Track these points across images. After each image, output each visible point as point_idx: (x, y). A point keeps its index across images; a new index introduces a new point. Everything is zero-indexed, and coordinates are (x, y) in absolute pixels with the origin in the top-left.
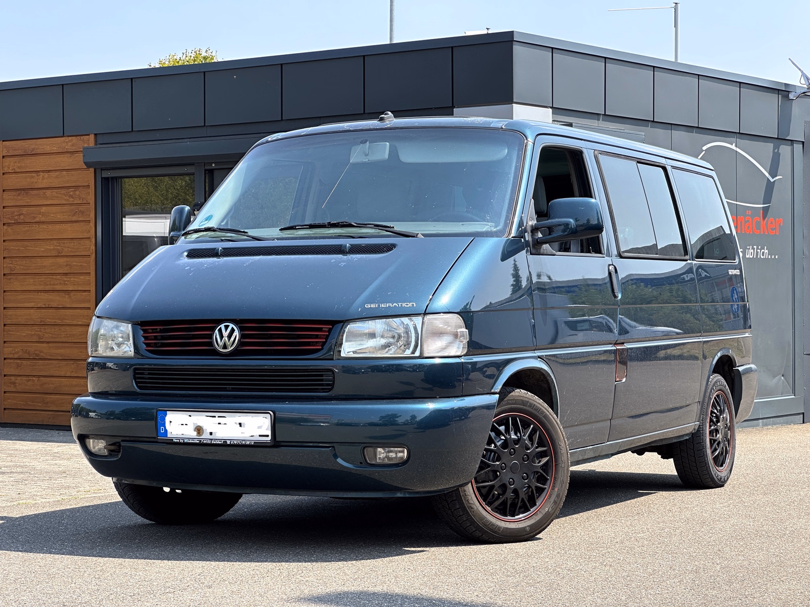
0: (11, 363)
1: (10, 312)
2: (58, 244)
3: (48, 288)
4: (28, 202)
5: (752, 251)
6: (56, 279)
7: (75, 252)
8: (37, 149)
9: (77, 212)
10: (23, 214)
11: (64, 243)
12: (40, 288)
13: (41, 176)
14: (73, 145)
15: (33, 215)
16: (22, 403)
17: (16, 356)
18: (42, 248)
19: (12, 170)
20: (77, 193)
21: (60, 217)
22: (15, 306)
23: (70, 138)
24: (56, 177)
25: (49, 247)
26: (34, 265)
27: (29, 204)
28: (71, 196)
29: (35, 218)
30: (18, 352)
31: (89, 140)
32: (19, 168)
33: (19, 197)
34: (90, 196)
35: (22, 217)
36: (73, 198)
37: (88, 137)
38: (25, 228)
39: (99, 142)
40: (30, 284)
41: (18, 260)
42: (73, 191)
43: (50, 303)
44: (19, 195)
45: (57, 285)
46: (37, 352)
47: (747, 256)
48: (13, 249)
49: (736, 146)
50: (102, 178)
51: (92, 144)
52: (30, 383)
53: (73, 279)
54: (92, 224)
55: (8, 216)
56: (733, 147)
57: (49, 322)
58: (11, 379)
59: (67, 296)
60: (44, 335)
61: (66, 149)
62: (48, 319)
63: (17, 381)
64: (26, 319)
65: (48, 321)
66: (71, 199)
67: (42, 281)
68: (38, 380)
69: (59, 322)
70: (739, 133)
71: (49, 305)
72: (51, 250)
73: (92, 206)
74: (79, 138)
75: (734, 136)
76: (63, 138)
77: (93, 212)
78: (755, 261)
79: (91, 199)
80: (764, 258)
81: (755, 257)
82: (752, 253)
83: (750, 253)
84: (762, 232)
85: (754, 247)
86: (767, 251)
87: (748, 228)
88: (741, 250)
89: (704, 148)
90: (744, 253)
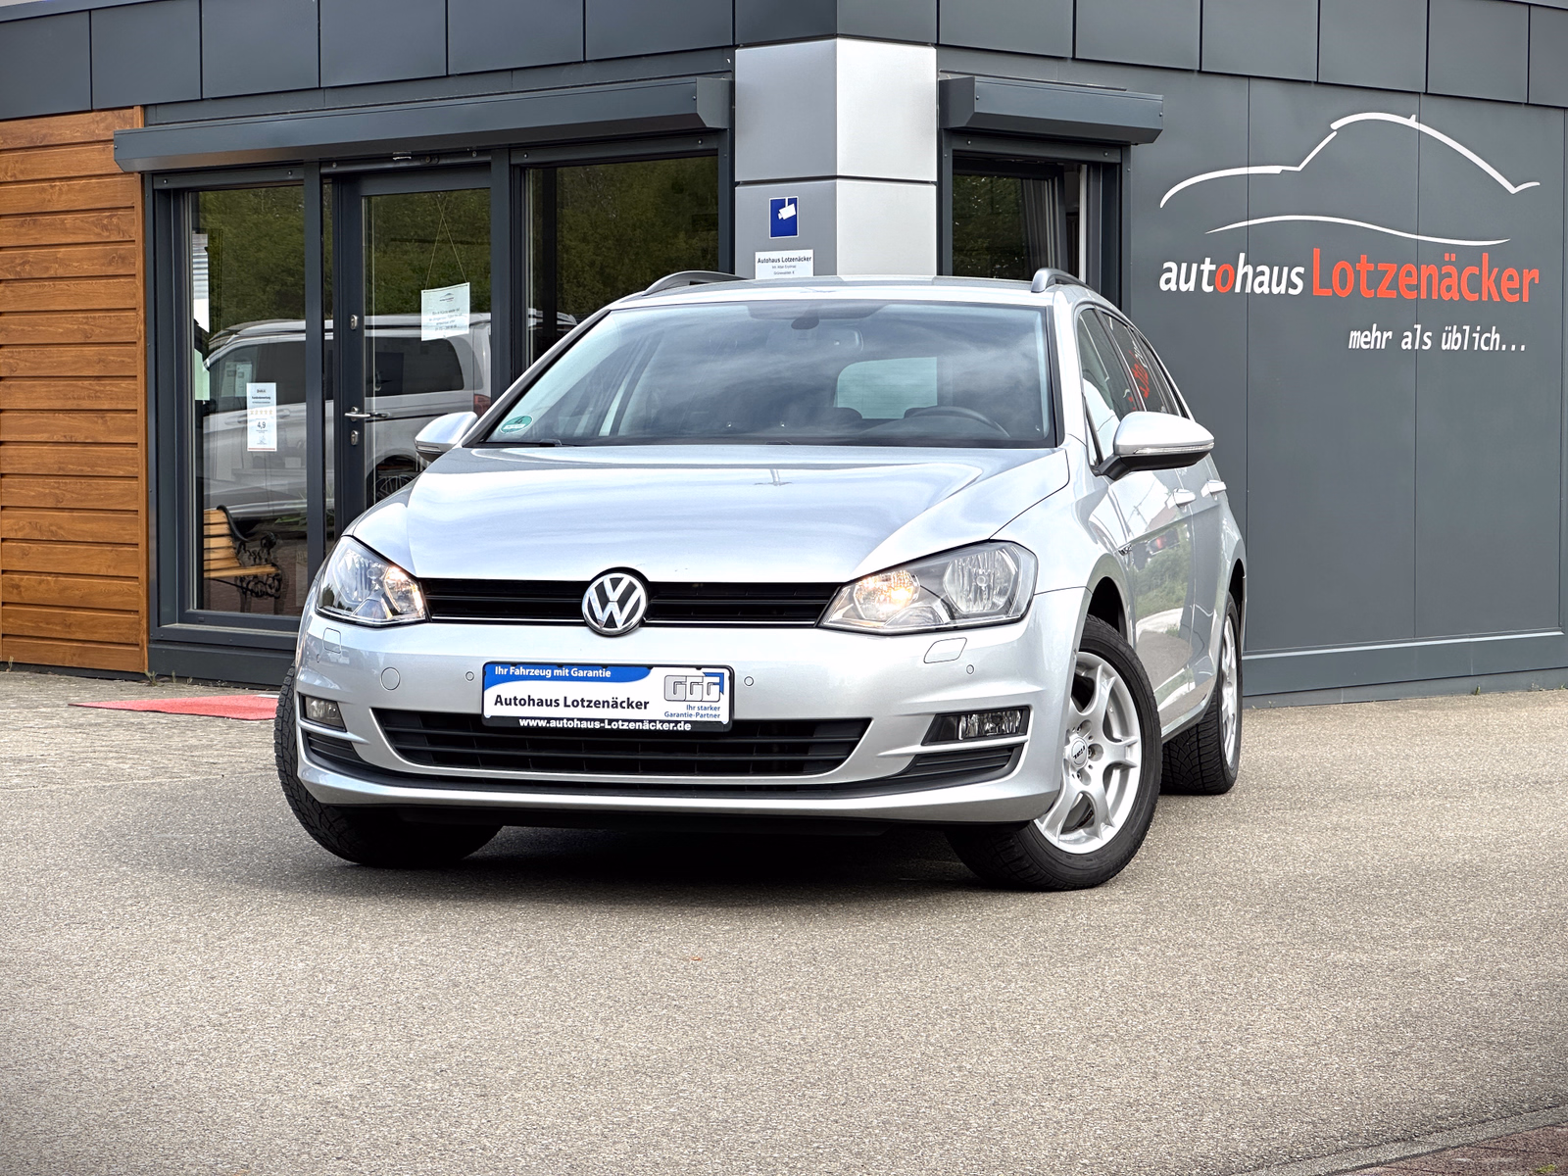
0: (12, 547)
2: (84, 321)
3: (69, 405)
4: (35, 239)
5: (1459, 335)
6: (82, 388)
7: (111, 335)
8: (51, 135)
9: (114, 257)
10: (29, 262)
11: (94, 318)
12: (58, 405)
13: (57, 188)
14: (107, 128)
15: (45, 264)
16: (30, 624)
17: (20, 535)
18: (61, 328)
19: (11, 177)
20: (115, 220)
21: (88, 268)
22: (19, 440)
23: (103, 114)
24: (81, 191)
25: (71, 326)
26: (47, 360)
27: (38, 243)
28: (105, 228)
29: (47, 269)
30: (22, 529)
31: (132, 118)
32: (22, 172)
33: (23, 230)
34: (133, 226)
35: (27, 267)
36: (107, 230)
37: (131, 110)
38: (31, 288)
39: (151, 120)
40: (42, 396)
41: (21, 350)
42: (107, 217)
43: (73, 434)
44: (22, 225)
45: (84, 399)
46: (54, 528)
47: (1444, 347)
48: (14, 330)
49: (1419, 120)
50: (154, 191)
51: (139, 124)
52: (43, 587)
53: (109, 386)
54: (139, 282)
55: (5, 266)
56: (1412, 122)
57: (72, 470)
58: (12, 579)
59: (100, 421)
60: (64, 495)
61: (97, 135)
62: (72, 464)
63: (22, 584)
64: (36, 464)
65: (72, 468)
66: (106, 234)
67: (59, 391)
68: (55, 581)
69: (87, 470)
70: (1426, 94)
71: (71, 437)
72: (73, 331)
73: (139, 246)
74: (116, 112)
75: (1414, 99)
76: (93, 114)
77: (142, 257)
78: (1468, 356)
79: (137, 232)
80: (1488, 351)
81: (1465, 348)
82: (1457, 339)
83: (1452, 341)
84: (1485, 298)
85: (1464, 327)
86: (1498, 336)
87: (1449, 289)
88: (1430, 334)
89: (1335, 126)
90: (1436, 340)
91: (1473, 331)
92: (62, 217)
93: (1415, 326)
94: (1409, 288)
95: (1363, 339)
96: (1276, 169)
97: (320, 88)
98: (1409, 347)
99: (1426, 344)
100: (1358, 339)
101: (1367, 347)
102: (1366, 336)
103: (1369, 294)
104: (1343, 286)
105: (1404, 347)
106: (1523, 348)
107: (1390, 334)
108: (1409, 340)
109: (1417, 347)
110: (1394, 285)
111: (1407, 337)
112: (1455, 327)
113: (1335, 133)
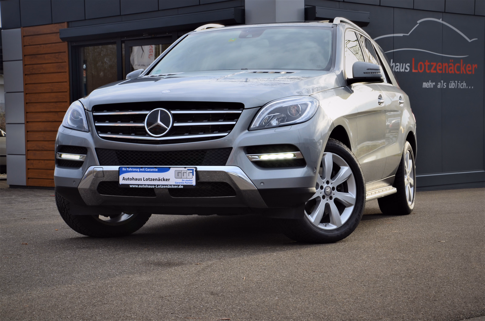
0: (31, 152)
1: (30, 124)
2: (51, 86)
3: (48, 110)
5: (454, 84)
6: (51, 105)
7: (60, 90)
8: (40, 31)
9: (60, 67)
11: (54, 85)
12: (44, 110)
13: (42, 47)
14: (57, 29)
15: (39, 69)
16: (36, 175)
17: (33, 149)
18: (44, 88)
19: (28, 44)
20: (60, 56)
21: (52, 70)
22: (32, 121)
23: (56, 25)
24: (50, 47)
25: (47, 87)
26: (40, 97)
27: (36, 63)
29: (40, 71)
30: (34, 147)
31: (64, 25)
32: (31, 43)
34: (65, 57)
35: (34, 70)
36: (57, 59)
37: (64, 23)
38: (35, 76)
39: (70, 26)
40: (39, 108)
41: (33, 95)
42: (58, 55)
44: (32, 58)
45: (52, 108)
46: (43, 147)
47: (450, 87)
48: (30, 89)
49: (442, 20)
50: (71, 46)
51: (65, 27)
52: (40, 163)
53: (59, 105)
54: (67, 74)
55: (27, 70)
56: (440, 21)
58: (30, 162)
59: (57, 115)
60: (46, 137)
61: (54, 31)
63: (33, 163)
64: (37, 128)
65: (48, 129)
67: (44, 106)
68: (44, 162)
70: (445, 12)
71: (48, 120)
72: (48, 89)
73: (67, 64)
74: (60, 24)
75: (441, 14)
76: (52, 25)
77: (68, 67)
78: (456, 90)
79: (66, 59)
80: (463, 88)
81: (456, 87)
82: (453, 85)
83: (452, 85)
84: (461, 73)
85: (456, 81)
86: (465, 84)
87: (451, 70)
88: (446, 83)
89: (419, 22)
90: (447, 85)
91: (458, 82)
92: (44, 55)
93: (442, 81)
94: (440, 70)
95: (427, 85)
96: (401, 35)
97: (120, 15)
98: (440, 87)
99: (445, 86)
100: (425, 85)
101: (428, 87)
102: (428, 84)
103: (428, 72)
104: (421, 69)
105: (438, 87)
106: (473, 87)
107: (434, 83)
108: (440, 85)
109: (442, 87)
110: (435, 69)
111: (439, 84)
112: (453, 81)
113: (418, 24)
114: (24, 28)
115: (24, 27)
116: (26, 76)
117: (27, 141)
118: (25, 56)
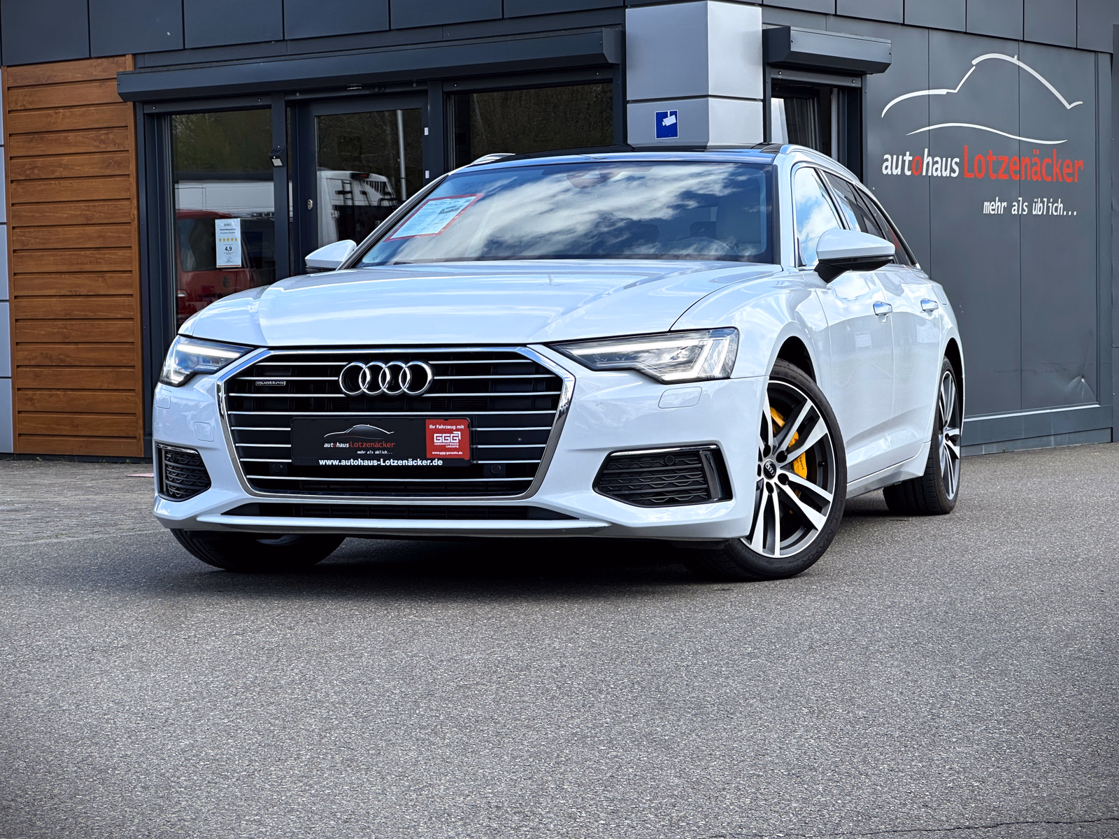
0: (26, 371)
1: (24, 302)
2: (86, 208)
3: (74, 268)
4: (43, 150)
5: (1041, 205)
6: (85, 256)
7: (109, 218)
8: (55, 76)
9: (111, 163)
10: (38, 167)
11: (94, 206)
12: (64, 269)
13: (61, 114)
14: (104, 71)
15: (51, 168)
16: (42, 426)
17: (33, 363)
18: (65, 214)
19: (21, 106)
20: (111, 136)
21: (88, 171)
22: (30, 295)
23: (99, 61)
24: (82, 115)
25: (74, 212)
26: (53, 237)
27: (45, 153)
28: (103, 141)
29: (53, 172)
30: (36, 357)
31: (125, 63)
32: (30, 103)
33: (32, 144)
34: (127, 140)
35: (36, 171)
36: (104, 143)
37: (123, 58)
38: (40, 186)
39: (140, 64)
40: (50, 263)
41: (32, 230)
42: (105, 134)
43: (77, 289)
44: (31, 141)
45: (86, 264)
46: (62, 357)
47: (1034, 213)
48: (25, 216)
49: (1019, 59)
50: (144, 114)
51: (129, 67)
52: (53, 399)
53: (108, 255)
54: (133, 180)
55: (17, 170)
56: (1014, 60)
58: (27, 395)
59: (100, 279)
60: (70, 333)
61: (95, 75)
62: (78, 311)
63: (35, 397)
64: (45, 311)
65: (76, 314)
66: (103, 146)
67: (65, 259)
68: (64, 395)
69: (90, 315)
70: (1023, 41)
71: (76, 291)
72: (77, 216)
73: (131, 155)
74: (111, 59)
75: (1016, 43)
76: (90, 61)
77: (134, 162)
78: (1046, 218)
79: (130, 144)
80: (1057, 215)
81: (1045, 213)
82: (1040, 208)
83: (1038, 209)
84: (1054, 179)
85: (1045, 200)
86: (1062, 205)
87: (1036, 173)
88: (1026, 204)
89: (975, 62)
90: (1030, 208)
91: (1048, 202)
92: (66, 134)
93: (1019, 199)
94: (1015, 172)
95: (991, 208)
96: (943, 92)
98: (1016, 212)
99: (1025, 211)
100: (988, 208)
101: (993, 213)
102: (993, 205)
103: (993, 177)
104: (980, 171)
105: (1013, 213)
106: (1075, 214)
107: (1005, 203)
108: (1016, 208)
109: (1020, 213)
110: (1007, 171)
111: (1015, 206)
112: (1039, 199)
114: (9, 69)
115: (8, 66)
116: (14, 185)
117: (16, 344)
118: (10, 135)
